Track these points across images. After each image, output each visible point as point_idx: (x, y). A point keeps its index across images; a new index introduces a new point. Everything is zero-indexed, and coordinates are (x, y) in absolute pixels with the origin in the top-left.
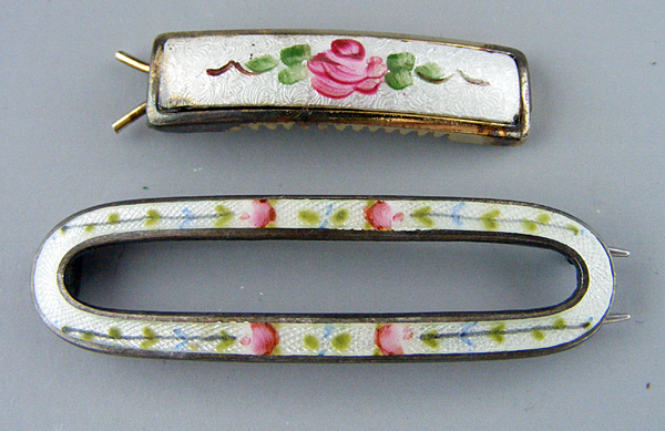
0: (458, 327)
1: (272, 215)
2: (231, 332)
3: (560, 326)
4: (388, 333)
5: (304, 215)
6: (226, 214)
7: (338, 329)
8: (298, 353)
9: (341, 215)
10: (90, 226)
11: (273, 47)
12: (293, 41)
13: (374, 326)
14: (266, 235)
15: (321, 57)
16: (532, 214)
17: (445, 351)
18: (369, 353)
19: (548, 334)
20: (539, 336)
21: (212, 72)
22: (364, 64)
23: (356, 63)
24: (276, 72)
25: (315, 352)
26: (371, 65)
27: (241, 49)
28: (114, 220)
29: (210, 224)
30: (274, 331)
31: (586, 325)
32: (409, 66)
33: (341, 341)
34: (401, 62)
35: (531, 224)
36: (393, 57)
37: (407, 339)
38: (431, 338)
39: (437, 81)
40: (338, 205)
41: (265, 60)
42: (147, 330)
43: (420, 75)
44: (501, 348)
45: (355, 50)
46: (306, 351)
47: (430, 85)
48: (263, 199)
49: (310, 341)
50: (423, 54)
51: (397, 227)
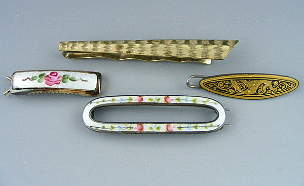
0: (186, 125)
1: (142, 99)
2: (132, 126)
3: (212, 126)
4: (170, 126)
5: (150, 99)
6: (131, 99)
7: (158, 125)
8: (148, 131)
9: (159, 99)
10: (97, 102)
11: (37, 74)
12: (42, 73)
13: (166, 125)
14: (141, 104)
15: (48, 76)
16: (205, 99)
17: (183, 131)
18: (165, 131)
19: (209, 128)
20: (206, 128)
21: (23, 80)
22: (57, 77)
23: (55, 77)
24: (37, 80)
25: (152, 131)
26: (59, 78)
27: (30, 75)
28: (103, 101)
29: (127, 101)
30: (142, 126)
31: (218, 126)
32: (68, 77)
33: (158, 128)
34: (66, 77)
35: (204, 102)
36: (64, 75)
37: (174, 128)
38: (180, 128)
39: (75, 81)
40: (158, 97)
41: (35, 77)
42: (112, 126)
43: (70, 79)
44: (197, 130)
45: (55, 74)
46: (150, 131)
47: (73, 82)
48: (140, 96)
49: (151, 128)
50: (71, 75)
51: (172, 102)
